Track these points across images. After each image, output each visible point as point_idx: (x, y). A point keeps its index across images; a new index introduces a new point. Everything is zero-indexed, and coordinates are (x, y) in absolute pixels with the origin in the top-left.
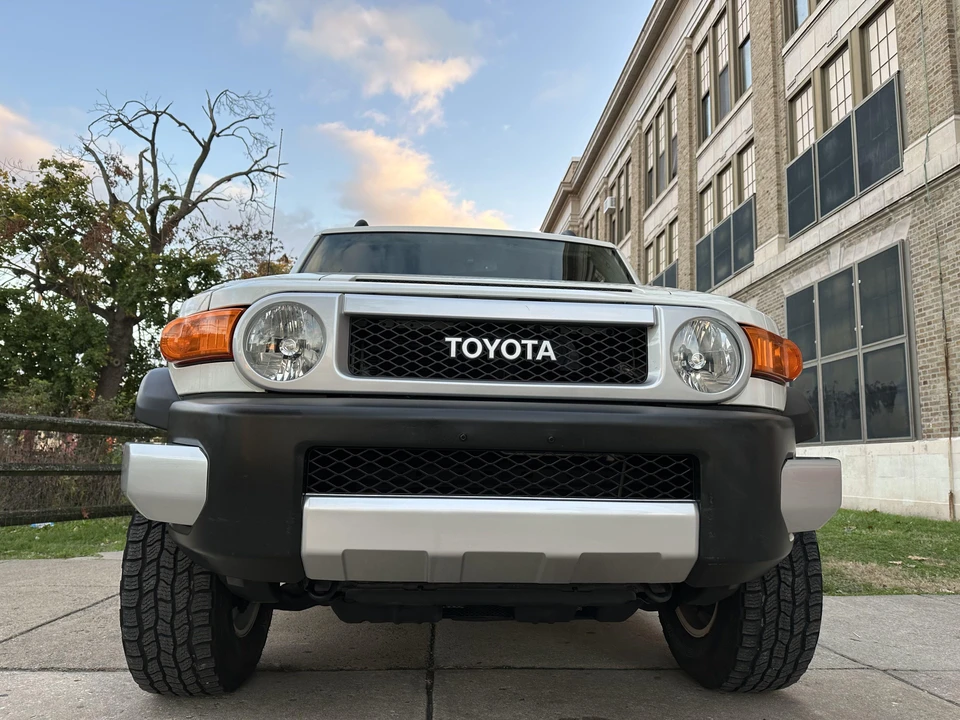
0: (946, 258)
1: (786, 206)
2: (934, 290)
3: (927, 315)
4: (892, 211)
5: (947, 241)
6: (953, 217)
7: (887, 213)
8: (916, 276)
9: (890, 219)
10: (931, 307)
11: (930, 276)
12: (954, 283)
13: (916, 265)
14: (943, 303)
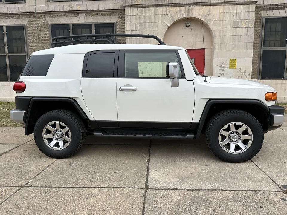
0: (41, 35)
2: (36, 42)
3: (33, 49)
4: (21, 14)
5: (41, 30)
6: (43, 24)
7: (19, 14)
8: (30, 37)
9: (19, 16)
10: (35, 47)
11: (35, 38)
12: (43, 42)
13: (30, 34)
14: (39, 47)
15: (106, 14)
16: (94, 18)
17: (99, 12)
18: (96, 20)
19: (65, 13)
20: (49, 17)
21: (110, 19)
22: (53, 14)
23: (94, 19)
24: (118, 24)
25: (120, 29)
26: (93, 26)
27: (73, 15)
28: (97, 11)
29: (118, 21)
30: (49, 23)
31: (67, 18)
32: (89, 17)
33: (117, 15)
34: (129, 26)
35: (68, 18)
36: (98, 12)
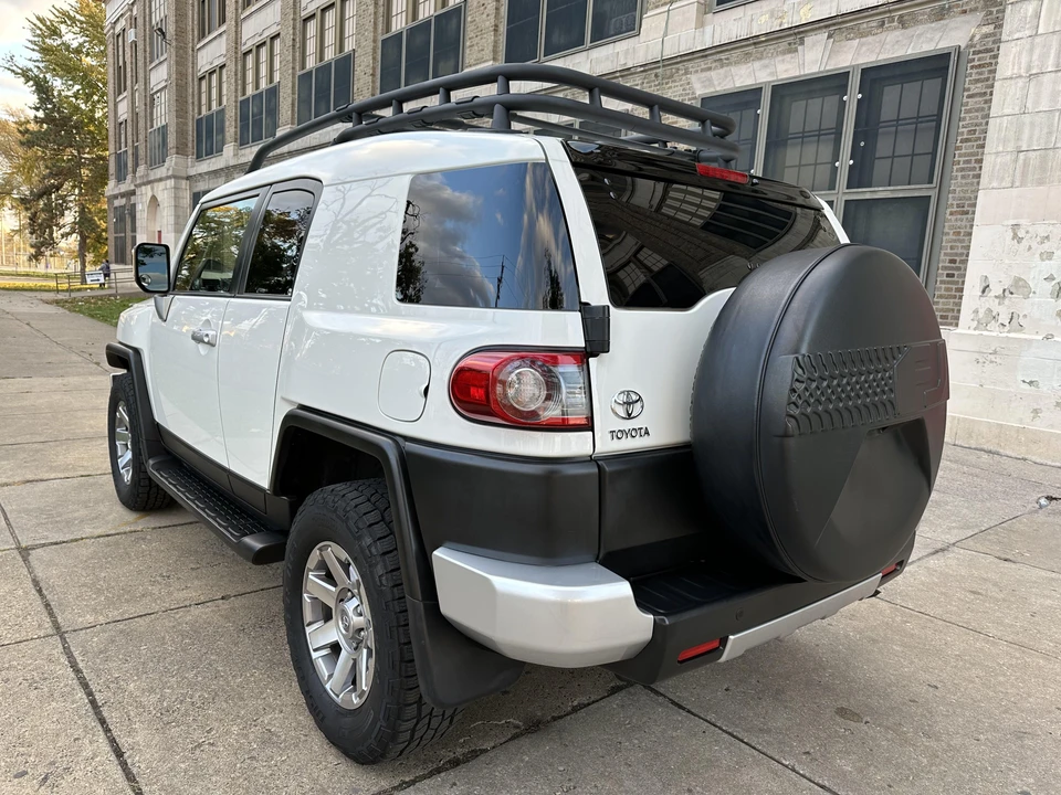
1: (503, 28)
4: (622, 76)
7: (617, 78)
15: (923, 14)
16: (862, 45)
17: (890, 11)
18: (872, 51)
19: (755, 44)
20: (702, 70)
21: (938, 37)
22: (715, 57)
23: (864, 49)
24: (974, 53)
25: (980, 74)
26: (855, 82)
27: (783, 45)
28: (881, 9)
29: (977, 37)
30: (698, 93)
31: (757, 64)
32: (843, 43)
33: (976, 9)
34: (1020, 53)
35: (763, 62)
36: (885, 12)
